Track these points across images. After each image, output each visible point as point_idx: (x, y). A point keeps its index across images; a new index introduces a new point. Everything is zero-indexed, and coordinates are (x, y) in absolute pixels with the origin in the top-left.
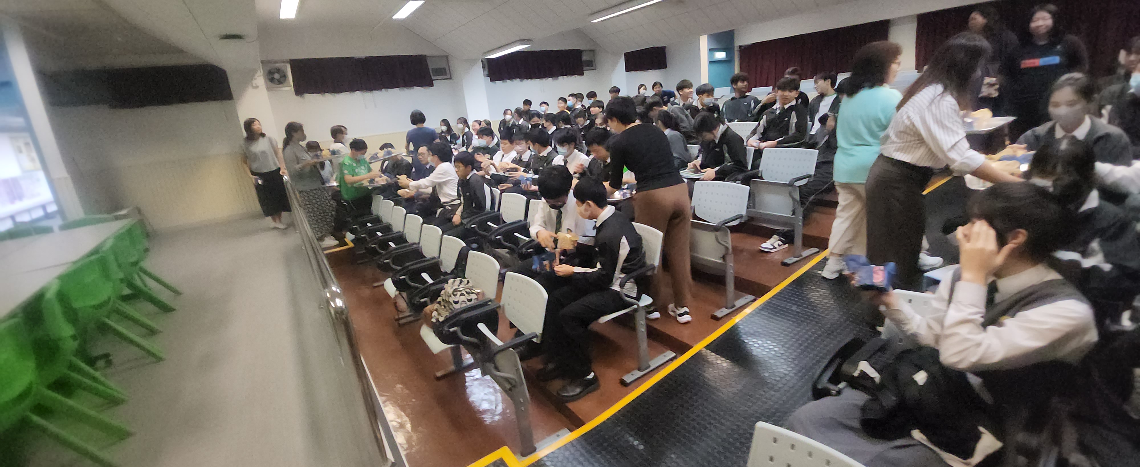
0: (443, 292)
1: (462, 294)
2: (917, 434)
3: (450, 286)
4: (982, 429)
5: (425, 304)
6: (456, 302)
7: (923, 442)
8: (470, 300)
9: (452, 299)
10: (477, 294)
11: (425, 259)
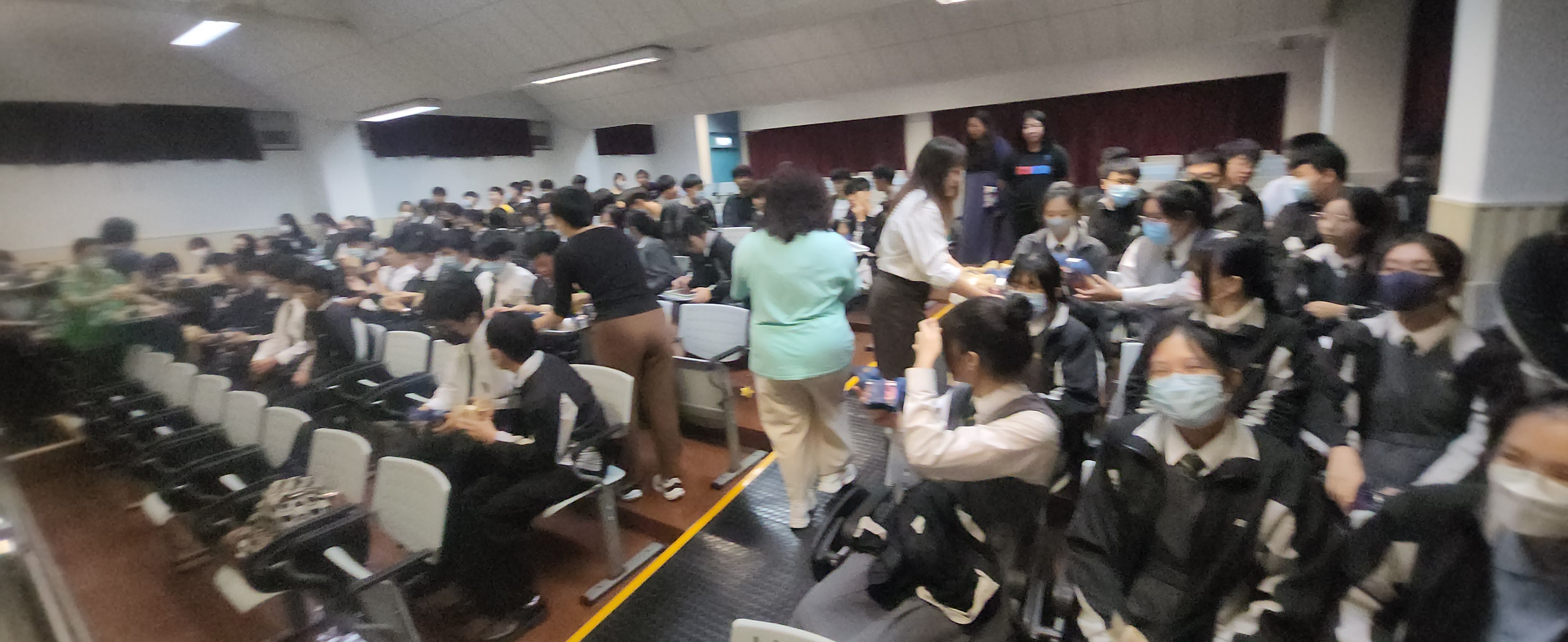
0: (260, 504)
1: (299, 504)
2: (922, 592)
3: (273, 493)
4: (979, 572)
5: (225, 530)
6: (287, 518)
7: (929, 601)
8: (316, 511)
9: (280, 513)
10: (331, 499)
11: (233, 450)
